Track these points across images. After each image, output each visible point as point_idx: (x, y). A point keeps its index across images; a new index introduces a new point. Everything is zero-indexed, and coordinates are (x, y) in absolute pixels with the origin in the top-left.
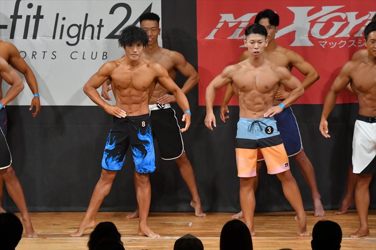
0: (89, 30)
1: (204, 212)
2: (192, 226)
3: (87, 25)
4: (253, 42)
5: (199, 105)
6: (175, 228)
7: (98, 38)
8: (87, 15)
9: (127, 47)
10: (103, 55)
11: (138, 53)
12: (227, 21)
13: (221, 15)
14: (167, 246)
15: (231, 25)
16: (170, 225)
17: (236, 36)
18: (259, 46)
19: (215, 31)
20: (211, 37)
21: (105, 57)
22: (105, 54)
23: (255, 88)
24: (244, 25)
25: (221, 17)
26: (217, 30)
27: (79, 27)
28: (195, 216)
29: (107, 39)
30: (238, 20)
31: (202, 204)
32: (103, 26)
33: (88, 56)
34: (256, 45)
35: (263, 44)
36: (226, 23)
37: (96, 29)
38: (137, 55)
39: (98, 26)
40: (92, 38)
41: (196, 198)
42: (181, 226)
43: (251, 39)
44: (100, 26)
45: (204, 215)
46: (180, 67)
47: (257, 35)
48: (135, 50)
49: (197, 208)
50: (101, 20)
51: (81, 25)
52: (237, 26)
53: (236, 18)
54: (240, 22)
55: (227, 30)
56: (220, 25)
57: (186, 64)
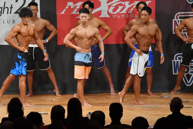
0: (6, 9)
1: (60, 94)
2: (55, 100)
3: (5, 7)
4: (82, 17)
5: (58, 44)
6: (47, 102)
7: (11, 13)
8: (5, 2)
9: (23, 18)
10: (13, 21)
11: (28, 21)
12: (70, 5)
13: (68, 3)
14: (43, 110)
15: (72, 7)
16: (44, 100)
17: (74, 12)
18: (85, 19)
19: (65, 10)
20: (63, 13)
21: (14, 22)
22: (14, 21)
23: (86, 37)
24: (78, 7)
25: (67, 4)
26: (66, 9)
27: (2, 8)
28: (56, 96)
29: (14, 14)
30: (75, 5)
31: (59, 90)
32: (13, 8)
33: (6, 22)
34: (84, 18)
35: (87, 18)
36: (70, 6)
37: (10, 9)
38: (28, 22)
39: (10, 8)
40: (8, 13)
41: (56, 87)
42: (50, 100)
43: (82, 15)
44: (11, 8)
45: (60, 95)
46: (48, 27)
47: (84, 13)
48: (27, 19)
49: (57, 92)
50: (12, 5)
51: (2, 7)
52: (75, 8)
53: (74, 4)
54: (76, 6)
55: (70, 9)
56: (67, 7)
57: (51, 25)
